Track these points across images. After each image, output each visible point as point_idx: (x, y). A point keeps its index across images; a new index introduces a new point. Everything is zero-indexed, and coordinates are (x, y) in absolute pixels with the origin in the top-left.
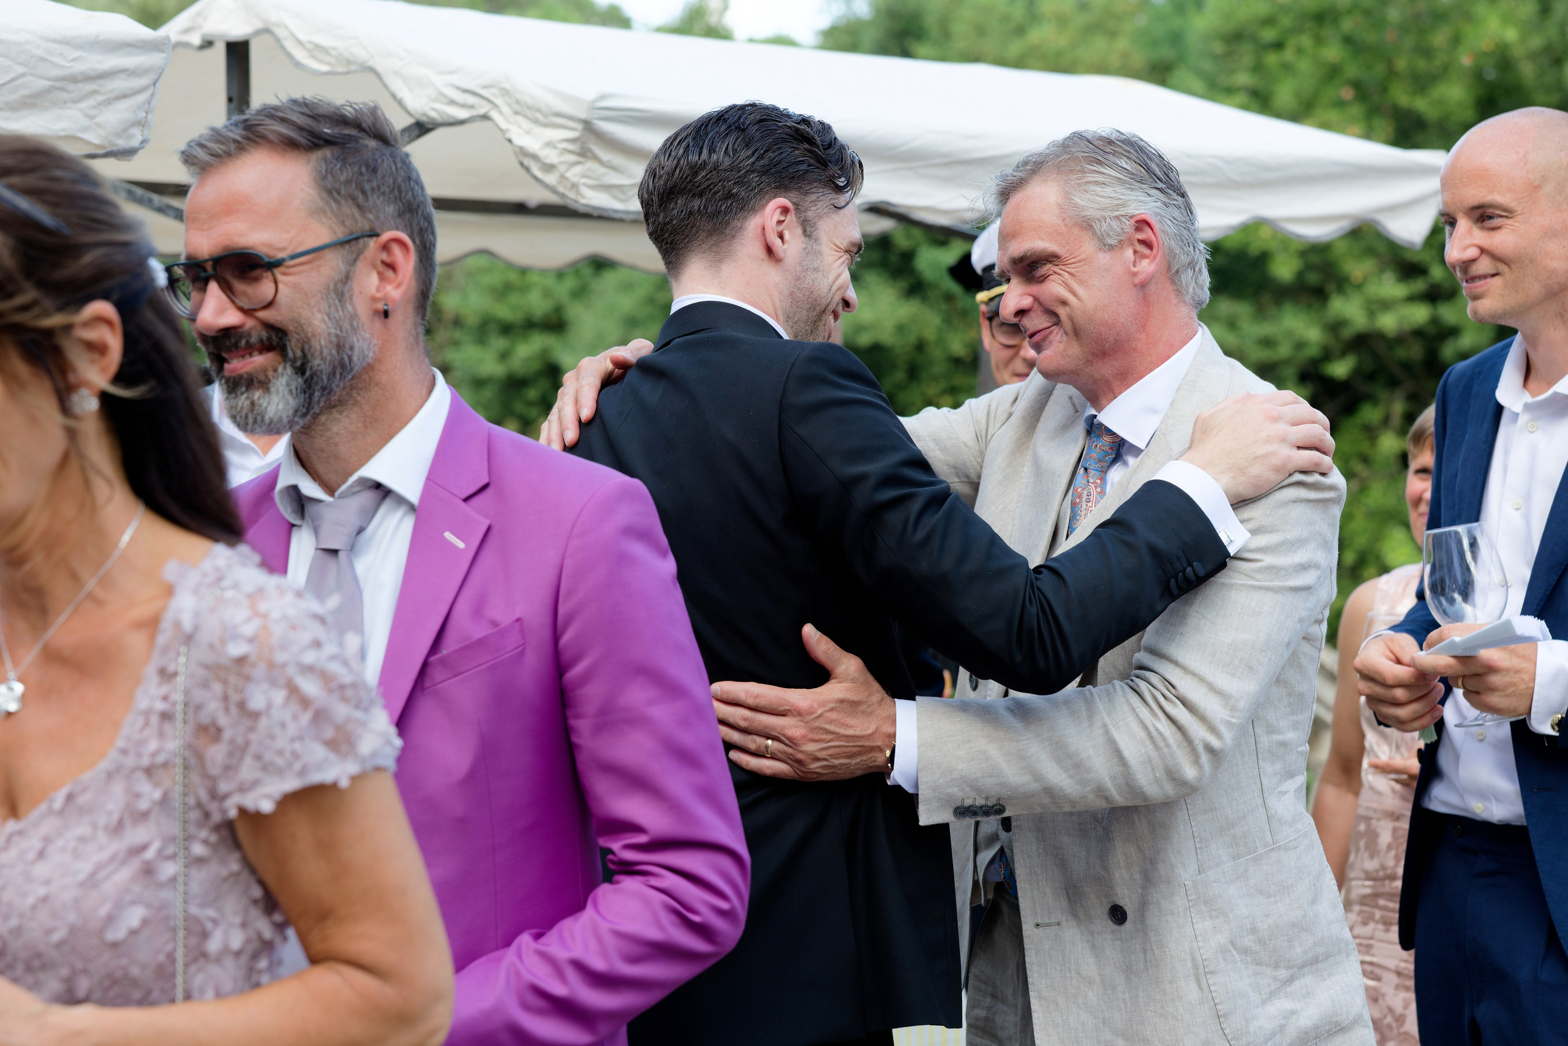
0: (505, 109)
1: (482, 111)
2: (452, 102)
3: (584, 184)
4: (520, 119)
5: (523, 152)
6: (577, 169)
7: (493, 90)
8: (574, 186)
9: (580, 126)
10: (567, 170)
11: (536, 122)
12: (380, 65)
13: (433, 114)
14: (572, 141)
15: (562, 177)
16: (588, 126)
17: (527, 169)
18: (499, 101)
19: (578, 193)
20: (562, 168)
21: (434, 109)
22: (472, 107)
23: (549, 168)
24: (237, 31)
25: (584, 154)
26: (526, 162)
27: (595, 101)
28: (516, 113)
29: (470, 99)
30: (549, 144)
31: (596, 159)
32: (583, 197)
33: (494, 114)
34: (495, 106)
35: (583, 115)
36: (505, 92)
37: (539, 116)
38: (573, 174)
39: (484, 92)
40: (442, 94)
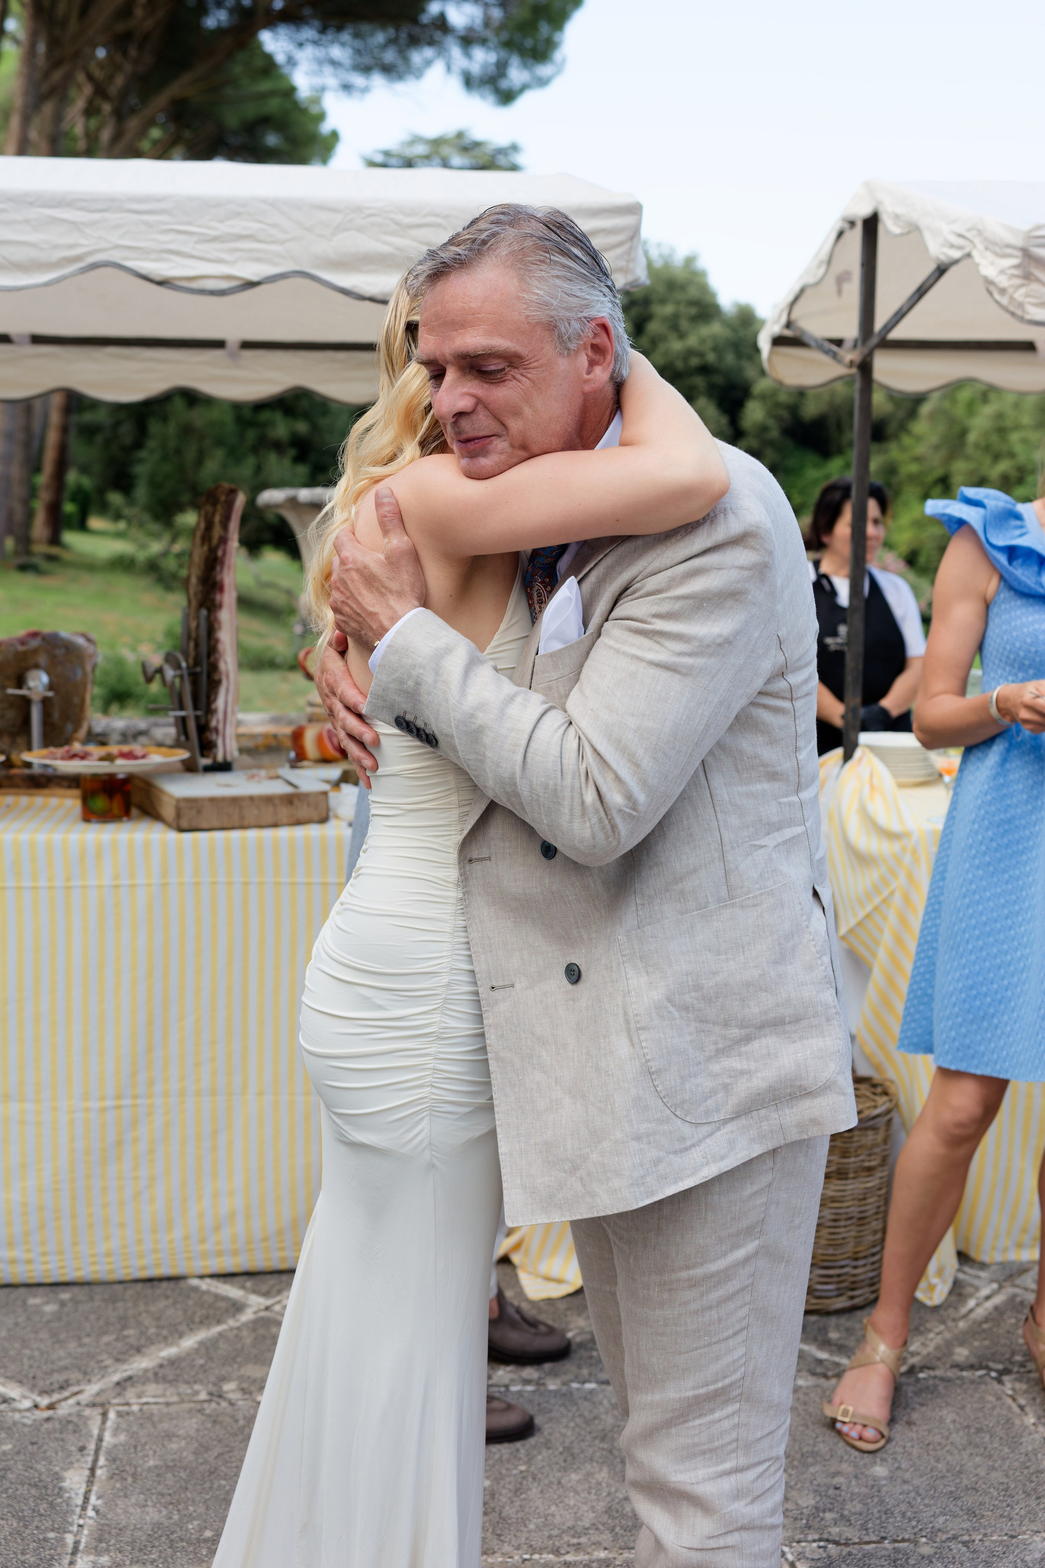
0: (980, 246)
1: (967, 250)
2: (952, 246)
3: (1029, 303)
4: (988, 254)
5: (989, 282)
6: (1022, 291)
7: (974, 232)
8: (1021, 305)
9: (1018, 253)
10: (1015, 291)
11: (996, 254)
12: (922, 223)
13: (943, 258)
14: (1016, 267)
15: (1012, 299)
16: (1026, 253)
17: (991, 294)
18: (977, 241)
19: (1024, 310)
20: (1010, 291)
21: (943, 253)
22: (960, 248)
23: (1003, 291)
24: (864, 211)
25: (1028, 277)
26: (992, 288)
27: (1031, 231)
28: (987, 249)
29: (961, 242)
30: (1002, 272)
31: (1038, 280)
32: (1028, 313)
33: (975, 253)
34: (975, 246)
35: (1020, 243)
36: (980, 233)
37: (997, 249)
38: (1019, 295)
39: (968, 235)
40: (946, 241)
